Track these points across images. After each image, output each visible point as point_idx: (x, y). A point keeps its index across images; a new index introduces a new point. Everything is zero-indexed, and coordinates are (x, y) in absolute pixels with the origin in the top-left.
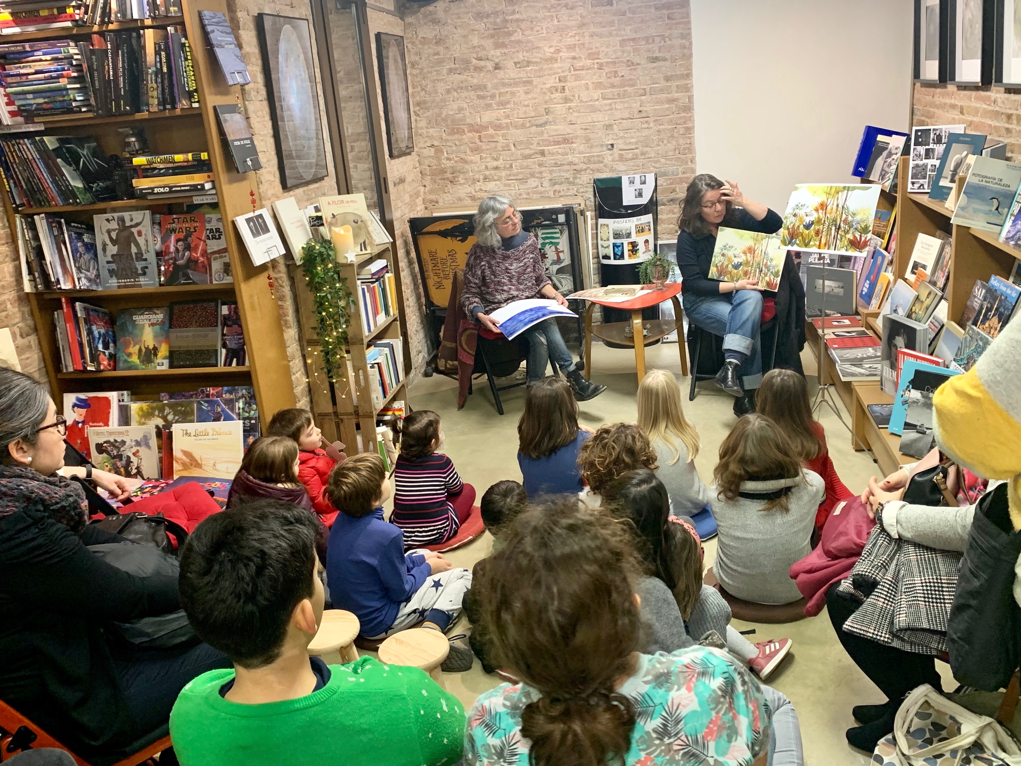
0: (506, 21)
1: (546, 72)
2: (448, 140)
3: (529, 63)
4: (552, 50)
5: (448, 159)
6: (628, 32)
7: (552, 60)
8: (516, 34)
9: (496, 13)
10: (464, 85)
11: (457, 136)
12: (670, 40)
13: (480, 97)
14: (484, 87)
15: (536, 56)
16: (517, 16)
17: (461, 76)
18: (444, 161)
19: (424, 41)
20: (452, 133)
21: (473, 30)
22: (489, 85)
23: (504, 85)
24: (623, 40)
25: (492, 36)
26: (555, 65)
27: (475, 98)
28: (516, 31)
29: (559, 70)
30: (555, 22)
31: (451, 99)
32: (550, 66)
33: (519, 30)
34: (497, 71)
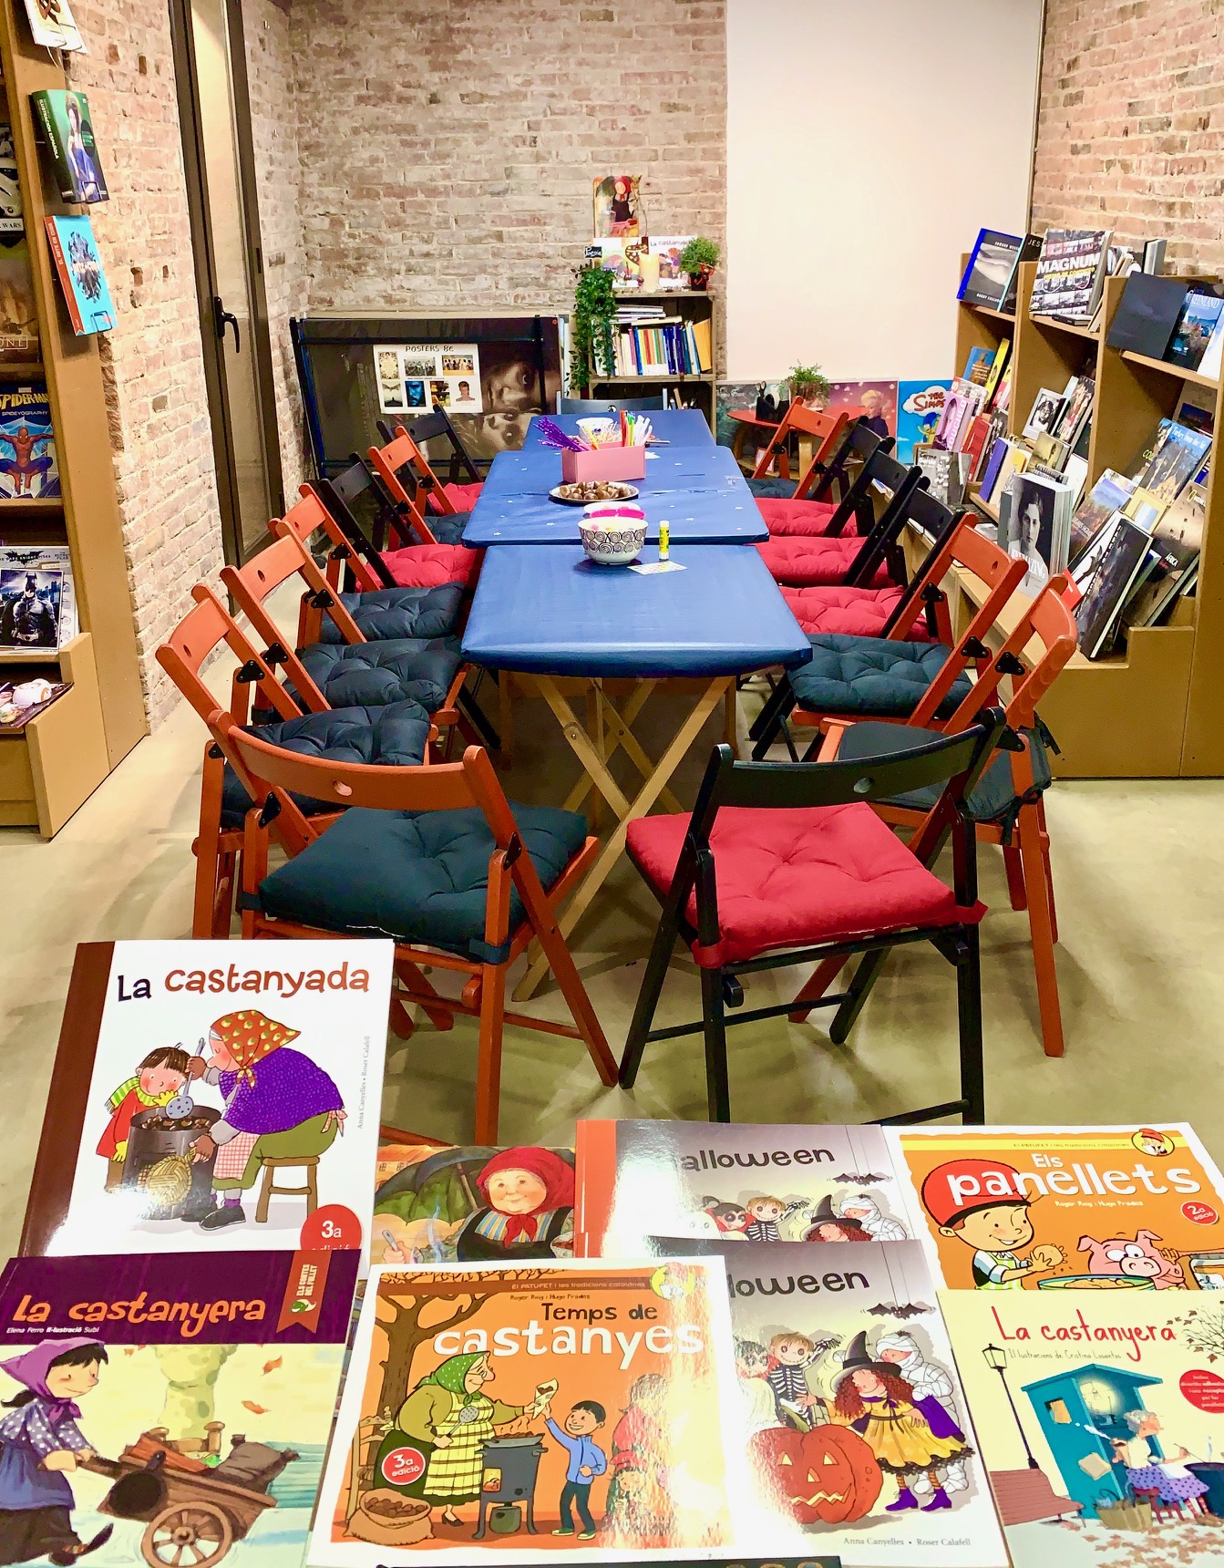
0: (450, 30)
1: (509, 114)
2: (352, 207)
3: (483, 97)
4: (519, 80)
5: (352, 236)
6: (634, 62)
7: (518, 95)
8: (465, 51)
9: (435, 17)
10: (379, 123)
11: (366, 201)
12: (695, 80)
13: (404, 143)
14: (412, 129)
15: (495, 89)
16: (464, 24)
17: (377, 110)
18: (345, 239)
19: (322, 51)
20: (360, 195)
21: (399, 40)
22: (421, 127)
23: (444, 127)
24: (626, 74)
25: (428, 52)
26: (523, 104)
27: (398, 144)
28: (466, 48)
29: (530, 112)
30: (526, 38)
31: (360, 144)
32: (516, 104)
33: (469, 46)
34: (433, 105)
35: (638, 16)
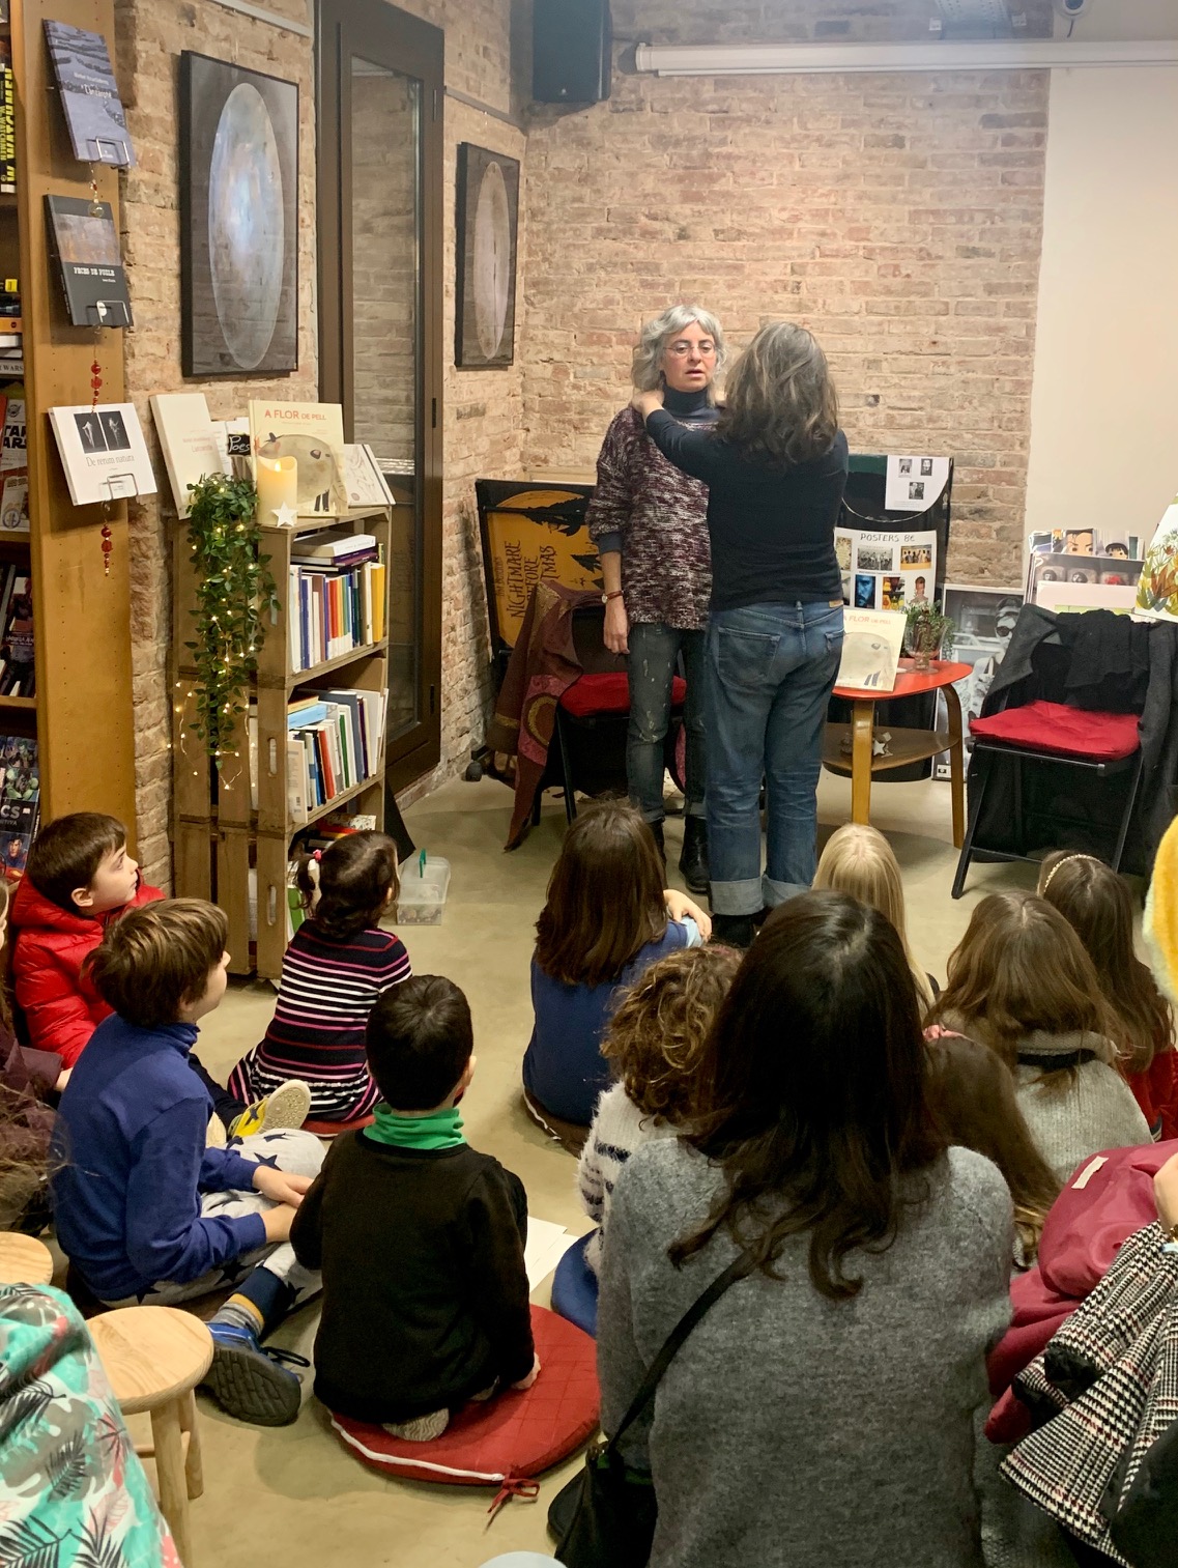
0: (708, 155)
1: (770, 254)
2: (579, 354)
3: (740, 234)
4: (785, 215)
5: (576, 387)
6: (926, 197)
7: (780, 233)
8: (723, 180)
9: (691, 140)
10: (619, 260)
11: (595, 349)
12: (1003, 220)
13: (645, 284)
14: (654, 268)
15: (755, 223)
16: (724, 150)
17: (616, 244)
18: (568, 390)
19: (560, 175)
20: (590, 340)
21: (648, 165)
22: (665, 266)
23: (691, 267)
24: (915, 211)
25: (681, 180)
26: (788, 243)
27: (638, 285)
28: (724, 176)
29: (795, 253)
30: (797, 167)
31: (594, 283)
32: (778, 243)
33: (729, 174)
34: (681, 242)
35: (936, 142)
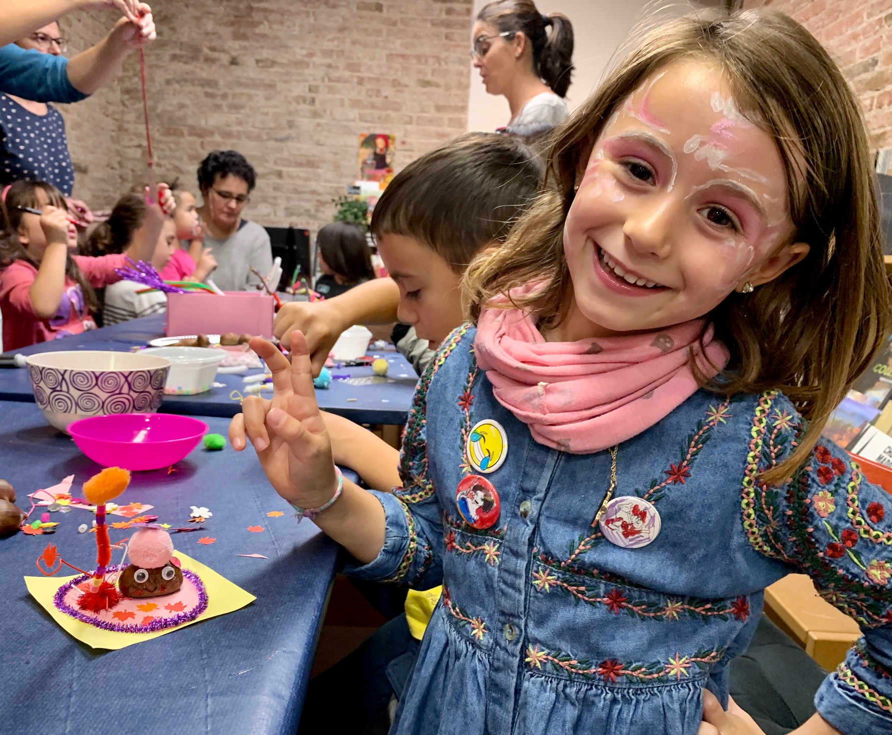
0: (251, 9)
1: (294, 78)
2: (161, 142)
3: (274, 63)
4: (304, 52)
5: (159, 165)
6: (397, 45)
7: (300, 64)
8: (261, 26)
10: (189, 77)
11: (172, 138)
12: (446, 63)
13: (207, 95)
14: (213, 83)
15: (283, 57)
16: (262, 5)
17: (187, 66)
20: (168, 132)
21: (209, 13)
22: (221, 83)
23: (240, 84)
24: (390, 54)
25: (232, 24)
26: (306, 71)
27: (202, 95)
28: (262, 23)
29: (311, 78)
30: (312, 20)
31: (171, 92)
32: (300, 70)
33: (266, 22)
34: (233, 67)
35: (403, 9)
